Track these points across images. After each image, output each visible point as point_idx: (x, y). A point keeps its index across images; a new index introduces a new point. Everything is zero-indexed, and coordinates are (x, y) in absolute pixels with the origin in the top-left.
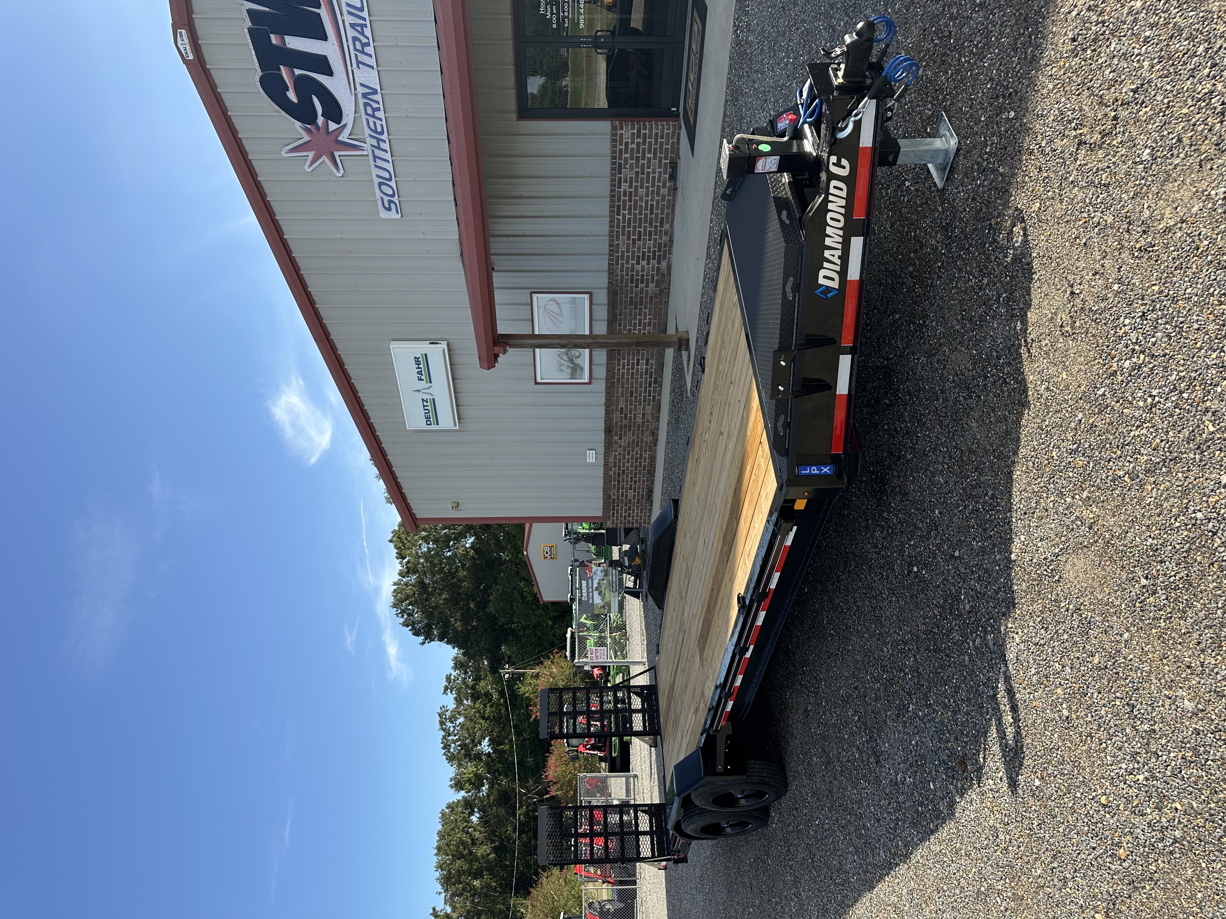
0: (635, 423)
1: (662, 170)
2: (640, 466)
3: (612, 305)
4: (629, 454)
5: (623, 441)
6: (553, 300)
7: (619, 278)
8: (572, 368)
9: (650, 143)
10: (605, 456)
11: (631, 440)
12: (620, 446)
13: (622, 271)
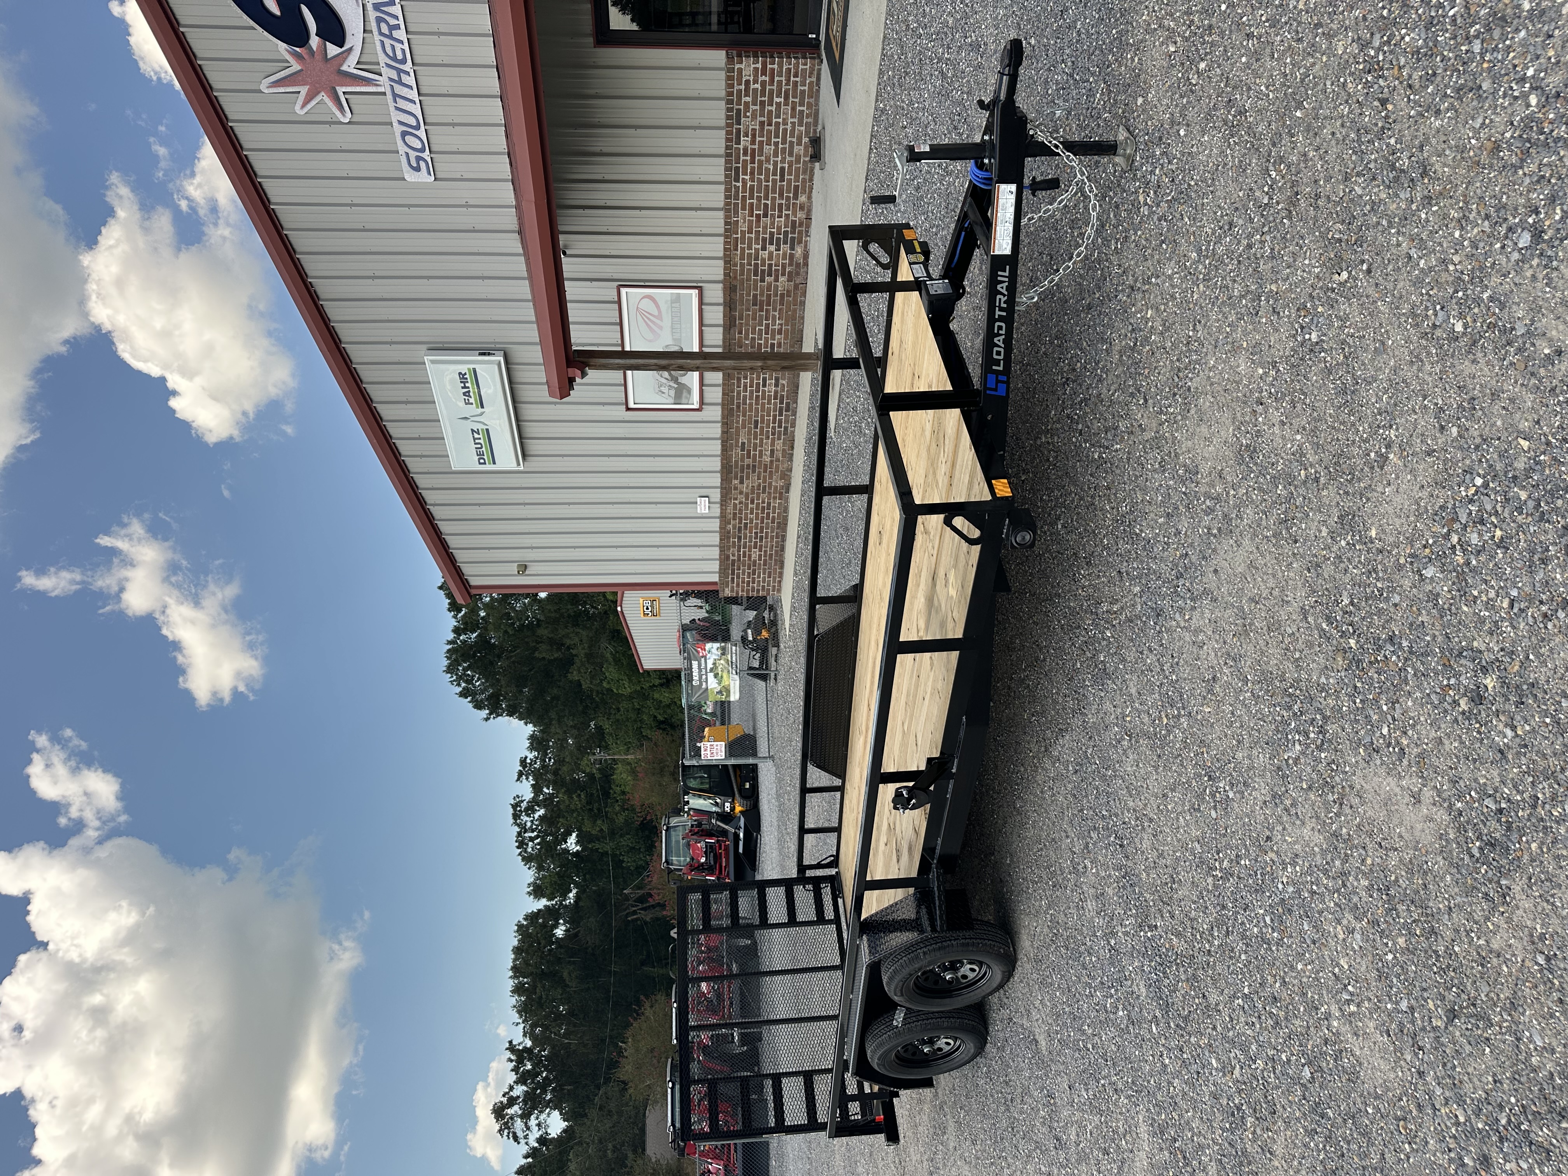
0: (760, 462)
1: (796, 120)
2: (768, 518)
3: (730, 305)
4: (752, 502)
5: (745, 485)
6: (649, 297)
7: (738, 268)
8: (676, 389)
9: (780, 82)
10: (722, 505)
11: (756, 485)
12: (741, 493)
13: (742, 258)
